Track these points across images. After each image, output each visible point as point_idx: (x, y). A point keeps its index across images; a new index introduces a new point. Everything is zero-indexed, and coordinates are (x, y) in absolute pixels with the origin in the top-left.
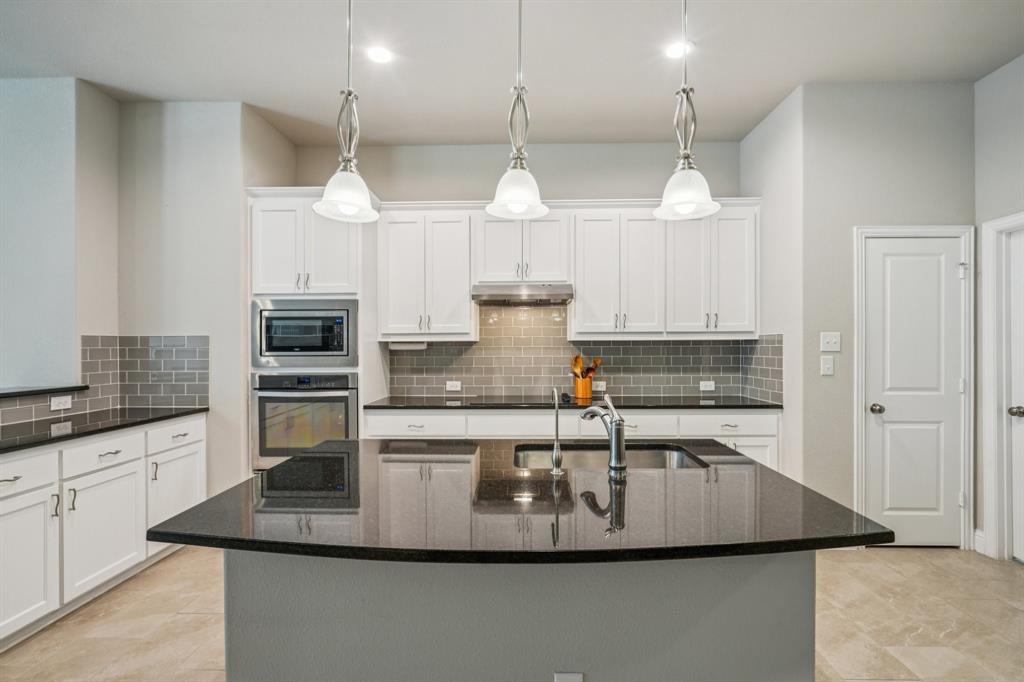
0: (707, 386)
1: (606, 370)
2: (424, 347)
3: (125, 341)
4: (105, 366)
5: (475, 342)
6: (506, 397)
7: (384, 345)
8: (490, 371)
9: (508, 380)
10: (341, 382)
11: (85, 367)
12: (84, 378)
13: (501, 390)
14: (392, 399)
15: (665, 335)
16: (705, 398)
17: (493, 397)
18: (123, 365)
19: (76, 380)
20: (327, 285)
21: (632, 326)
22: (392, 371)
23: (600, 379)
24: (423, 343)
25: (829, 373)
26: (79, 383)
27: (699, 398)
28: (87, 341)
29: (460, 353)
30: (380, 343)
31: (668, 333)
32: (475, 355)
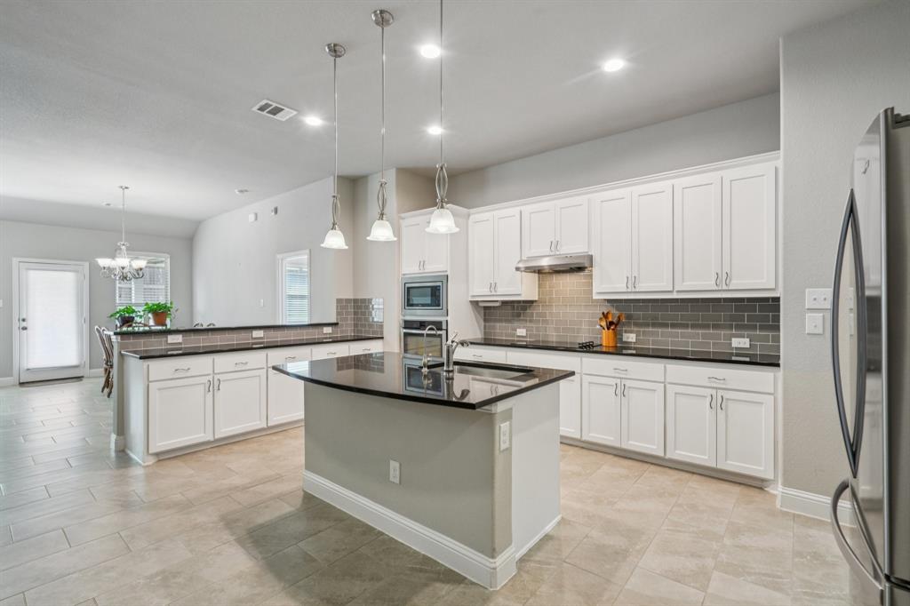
0: (741, 343)
1: (636, 325)
2: (498, 304)
3: (355, 301)
4: (347, 313)
5: (536, 301)
6: (557, 342)
7: (475, 304)
8: (546, 322)
9: (557, 330)
10: (438, 325)
11: (338, 314)
12: (337, 319)
13: (553, 338)
14: (485, 339)
15: (675, 293)
16: (737, 355)
17: (548, 342)
18: (355, 313)
19: (334, 320)
20: (435, 266)
21: (642, 286)
22: (485, 320)
23: (631, 332)
24: (497, 301)
25: (816, 331)
26: (335, 321)
27: (732, 354)
28: (339, 301)
29: (525, 309)
30: (471, 302)
31: (678, 292)
32: (535, 311)
